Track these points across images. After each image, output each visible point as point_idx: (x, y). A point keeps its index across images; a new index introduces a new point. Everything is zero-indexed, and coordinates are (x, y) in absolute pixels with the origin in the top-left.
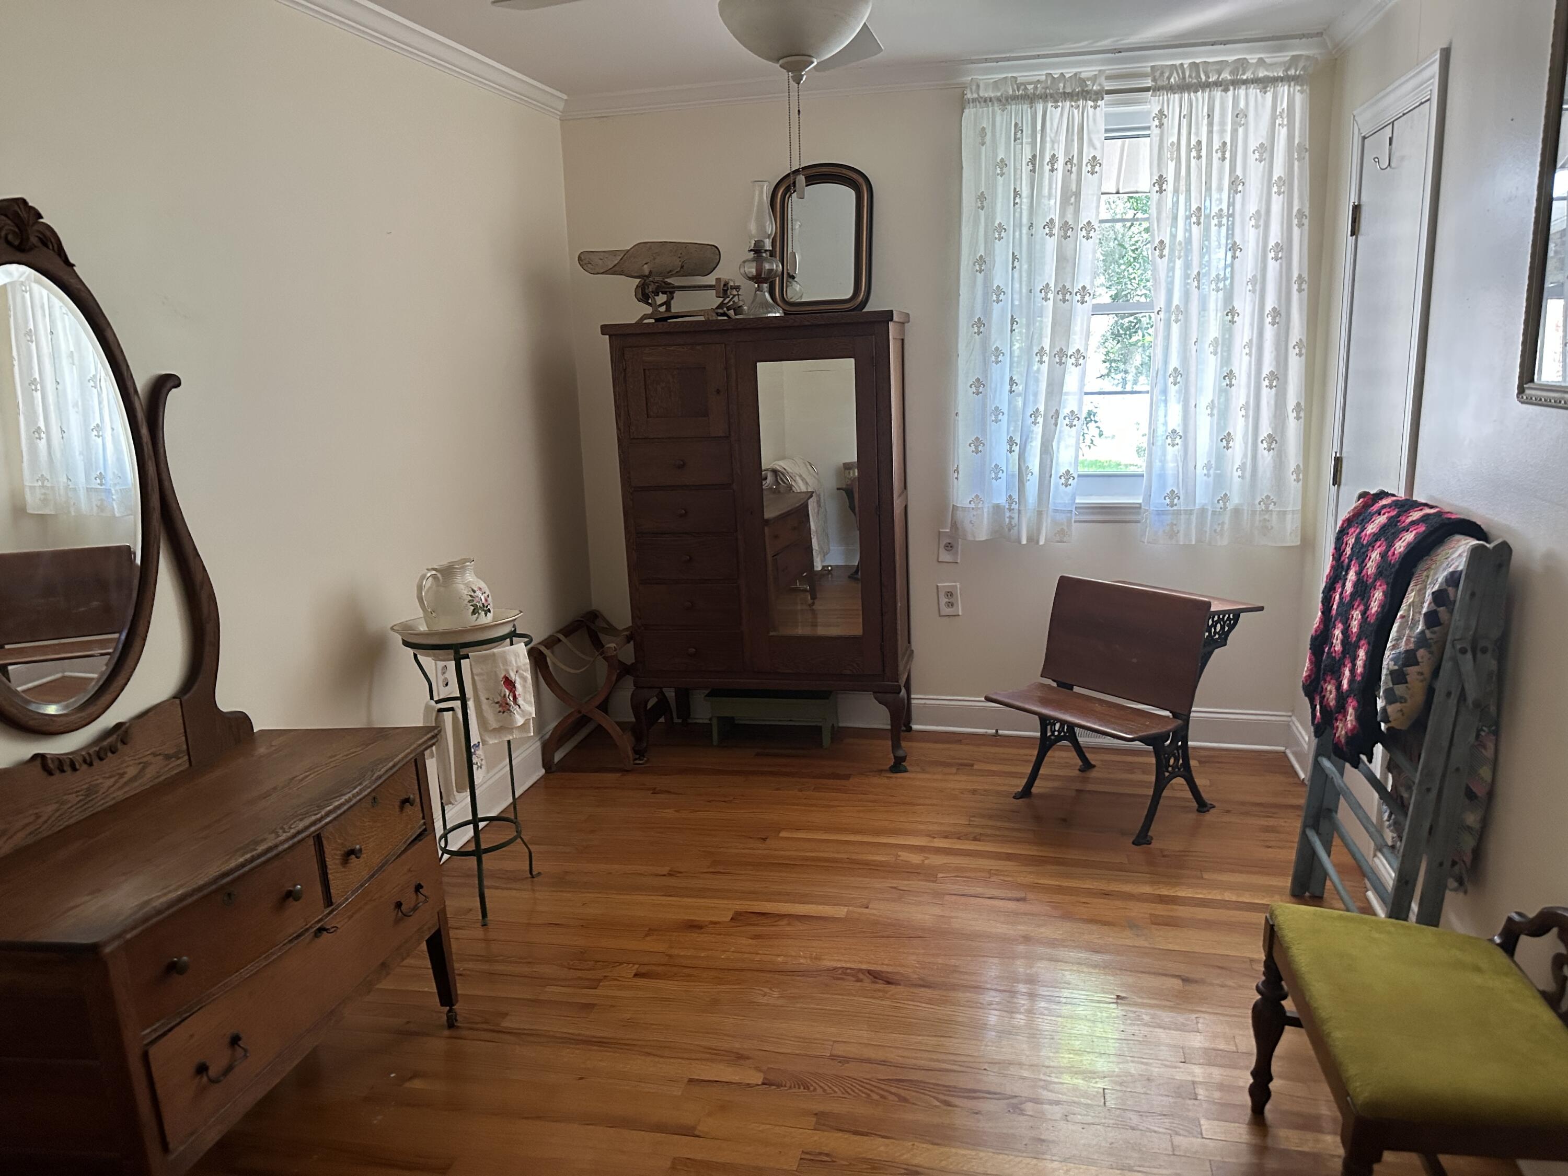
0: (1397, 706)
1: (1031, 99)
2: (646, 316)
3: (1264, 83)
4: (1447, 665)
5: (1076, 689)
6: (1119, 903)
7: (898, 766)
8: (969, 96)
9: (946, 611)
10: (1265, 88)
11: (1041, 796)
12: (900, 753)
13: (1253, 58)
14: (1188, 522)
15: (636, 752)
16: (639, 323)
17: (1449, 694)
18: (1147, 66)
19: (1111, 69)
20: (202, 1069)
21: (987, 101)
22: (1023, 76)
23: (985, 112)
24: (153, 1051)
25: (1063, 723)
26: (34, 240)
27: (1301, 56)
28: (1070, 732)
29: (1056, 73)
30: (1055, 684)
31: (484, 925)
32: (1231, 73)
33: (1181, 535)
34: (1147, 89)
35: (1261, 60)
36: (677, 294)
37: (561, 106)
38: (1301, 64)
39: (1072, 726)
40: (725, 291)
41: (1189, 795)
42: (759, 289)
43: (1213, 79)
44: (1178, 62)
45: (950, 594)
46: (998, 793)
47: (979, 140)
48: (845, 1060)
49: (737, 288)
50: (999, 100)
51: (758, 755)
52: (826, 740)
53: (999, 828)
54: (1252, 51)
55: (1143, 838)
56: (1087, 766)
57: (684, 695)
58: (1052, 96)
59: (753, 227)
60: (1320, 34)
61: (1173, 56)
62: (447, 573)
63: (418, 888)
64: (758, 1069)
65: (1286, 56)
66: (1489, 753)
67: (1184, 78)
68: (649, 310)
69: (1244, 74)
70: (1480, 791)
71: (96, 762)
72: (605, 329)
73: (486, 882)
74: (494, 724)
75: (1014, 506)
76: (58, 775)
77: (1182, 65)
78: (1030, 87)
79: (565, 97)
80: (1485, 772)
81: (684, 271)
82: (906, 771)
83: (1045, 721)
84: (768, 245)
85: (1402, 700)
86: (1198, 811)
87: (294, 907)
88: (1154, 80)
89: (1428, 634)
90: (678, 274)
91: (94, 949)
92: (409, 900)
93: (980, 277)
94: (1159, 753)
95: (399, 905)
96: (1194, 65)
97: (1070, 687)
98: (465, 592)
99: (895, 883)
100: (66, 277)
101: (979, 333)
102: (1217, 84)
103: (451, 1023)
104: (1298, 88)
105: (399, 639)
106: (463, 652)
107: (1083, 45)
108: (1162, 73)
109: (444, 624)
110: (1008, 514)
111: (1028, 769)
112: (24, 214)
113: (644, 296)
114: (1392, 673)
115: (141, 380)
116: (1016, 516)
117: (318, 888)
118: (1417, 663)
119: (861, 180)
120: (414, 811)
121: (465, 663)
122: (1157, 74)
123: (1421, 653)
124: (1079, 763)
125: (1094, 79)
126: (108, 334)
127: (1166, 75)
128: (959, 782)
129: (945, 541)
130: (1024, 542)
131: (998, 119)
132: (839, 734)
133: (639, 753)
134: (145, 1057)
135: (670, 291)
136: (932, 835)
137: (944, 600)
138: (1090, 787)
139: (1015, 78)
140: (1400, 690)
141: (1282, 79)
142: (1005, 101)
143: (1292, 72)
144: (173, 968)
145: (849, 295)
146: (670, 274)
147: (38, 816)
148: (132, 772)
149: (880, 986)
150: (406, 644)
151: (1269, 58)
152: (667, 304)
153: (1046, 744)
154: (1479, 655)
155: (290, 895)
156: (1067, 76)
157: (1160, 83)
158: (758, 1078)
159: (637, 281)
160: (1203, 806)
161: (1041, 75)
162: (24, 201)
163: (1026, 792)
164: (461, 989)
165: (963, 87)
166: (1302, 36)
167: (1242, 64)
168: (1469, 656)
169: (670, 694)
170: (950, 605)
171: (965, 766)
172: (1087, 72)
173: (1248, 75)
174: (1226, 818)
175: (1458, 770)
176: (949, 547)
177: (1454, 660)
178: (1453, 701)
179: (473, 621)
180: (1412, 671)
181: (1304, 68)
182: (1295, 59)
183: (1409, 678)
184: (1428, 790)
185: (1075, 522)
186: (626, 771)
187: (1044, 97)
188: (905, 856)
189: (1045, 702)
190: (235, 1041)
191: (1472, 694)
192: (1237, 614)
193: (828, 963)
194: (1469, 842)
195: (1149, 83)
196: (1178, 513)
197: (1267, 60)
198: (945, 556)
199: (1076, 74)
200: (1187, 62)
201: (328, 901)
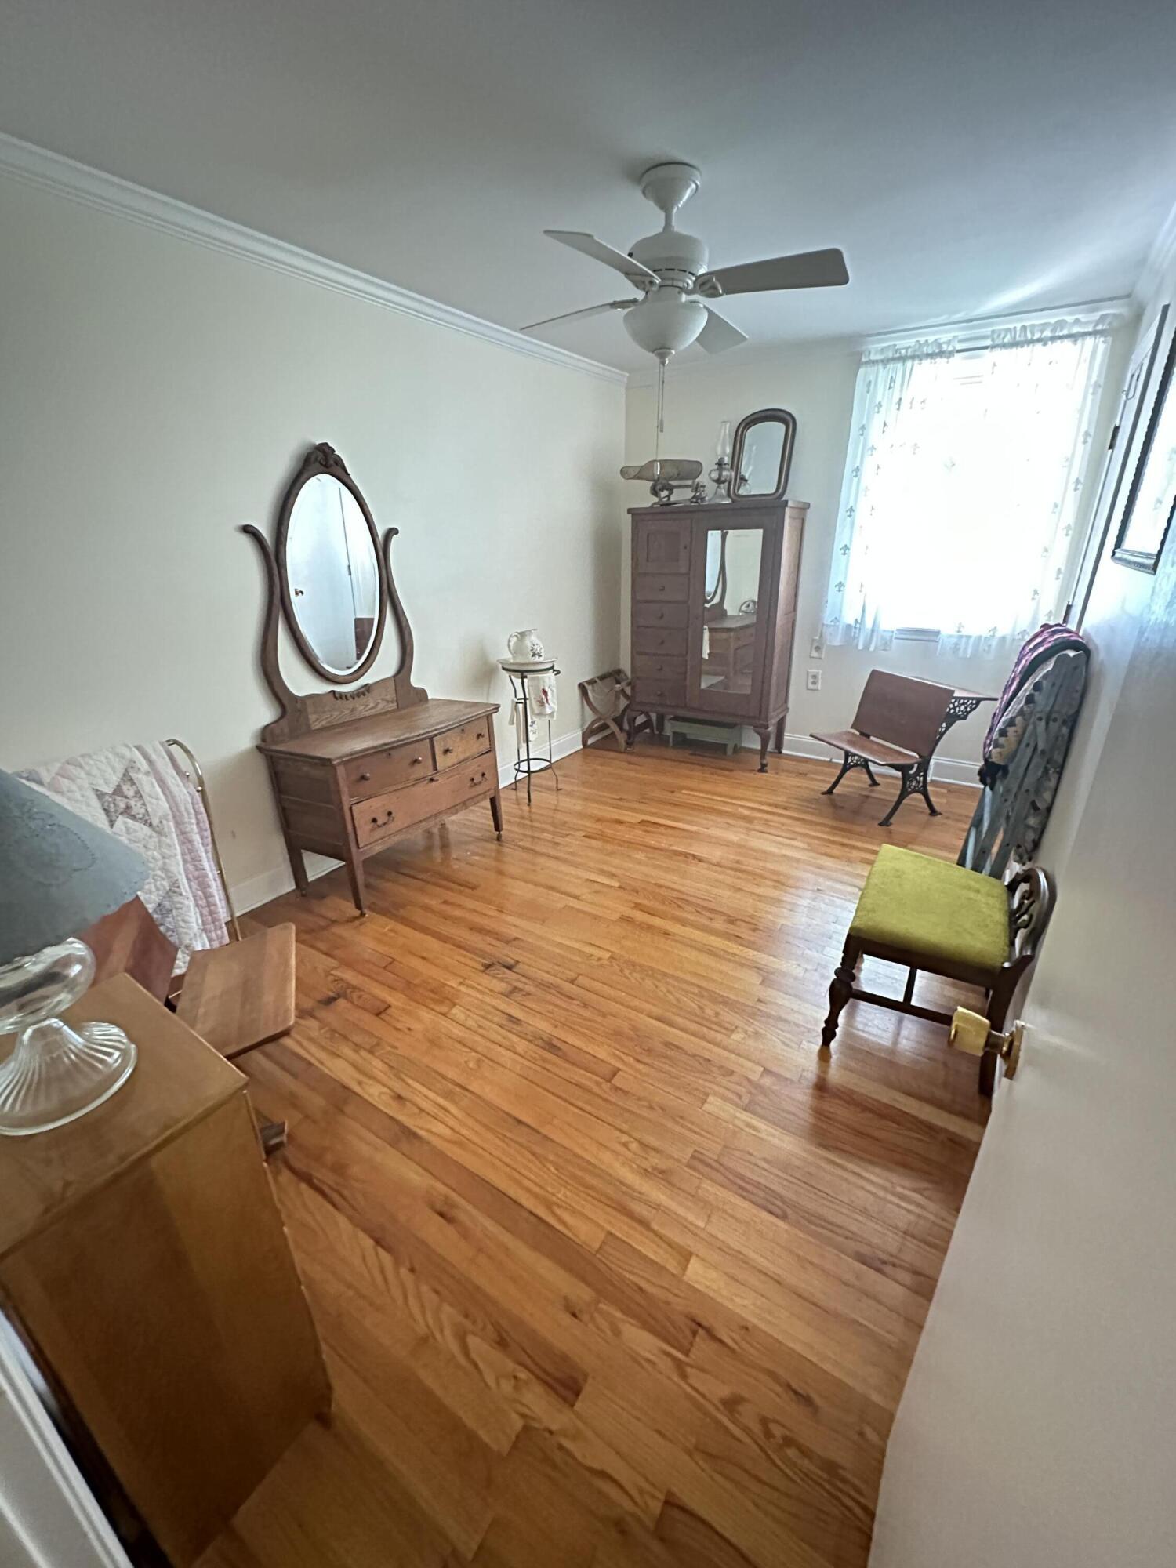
0: (998, 750)
1: (903, 359)
2: (655, 504)
3: (1074, 337)
4: (1030, 727)
5: (872, 738)
6: (847, 849)
7: (763, 769)
8: (864, 359)
9: (811, 686)
10: (1076, 341)
11: (838, 795)
12: (765, 762)
13: (1070, 319)
14: (967, 643)
15: (628, 744)
16: (651, 507)
17: (1028, 745)
18: (988, 331)
19: (962, 335)
20: (374, 820)
21: (875, 362)
22: (900, 344)
23: (871, 369)
24: (354, 807)
25: (860, 757)
26: (332, 462)
27: (1106, 315)
28: (865, 764)
29: (922, 340)
30: (858, 733)
31: (529, 805)
32: (1052, 331)
33: (961, 651)
34: (986, 348)
35: (1077, 321)
36: (675, 490)
37: (625, 380)
38: (1108, 320)
39: (866, 761)
40: (697, 488)
41: (925, 805)
42: (718, 487)
43: (1037, 336)
44: (1011, 326)
45: (815, 677)
46: (813, 790)
47: (866, 389)
48: (661, 886)
49: (704, 486)
50: (882, 361)
51: (692, 754)
52: (730, 751)
53: (803, 806)
54: (1070, 314)
55: (885, 823)
56: (874, 783)
57: (661, 718)
58: (918, 356)
59: (719, 450)
60: (1129, 296)
61: (1011, 322)
62: (522, 635)
63: (483, 775)
64: (619, 881)
65: (1096, 316)
66: (1053, 783)
67: (1015, 337)
68: (656, 500)
69: (1061, 330)
70: (1041, 805)
71: (356, 698)
72: (629, 511)
73: (531, 788)
74: (537, 711)
75: (858, 626)
76: (339, 701)
77: (1015, 328)
78: (903, 352)
79: (628, 375)
80: (1047, 796)
81: (679, 477)
82: (766, 772)
83: (847, 754)
84: (726, 460)
85: (1001, 746)
86: (931, 815)
87: (417, 767)
88: (993, 340)
89: (1025, 708)
90: (676, 479)
91: (329, 760)
92: (477, 779)
93: (855, 479)
94: (905, 778)
95: (472, 779)
96: (1024, 328)
97: (868, 737)
98: (529, 645)
99: (728, 821)
100: (347, 480)
101: (850, 516)
102: (1039, 340)
103: (499, 839)
104: (1102, 339)
105: (500, 666)
106: (525, 674)
107: (942, 319)
108: (999, 335)
109: (520, 660)
110: (854, 630)
111: (833, 780)
112: (327, 450)
113: (655, 492)
114: (1000, 730)
115: (381, 532)
116: (857, 631)
117: (430, 762)
118: (1014, 725)
119: (789, 418)
120: (485, 740)
121: (525, 680)
122: (995, 336)
123: (1019, 720)
124: (870, 782)
125: (949, 343)
126: (365, 508)
127: (1002, 336)
128: (792, 781)
129: (816, 644)
130: (860, 647)
131: (880, 375)
132: (737, 749)
133: (629, 744)
134: (351, 809)
135: (671, 489)
136: (762, 803)
137: (811, 680)
138: (873, 795)
139: (895, 345)
140: (1002, 740)
141: (1090, 334)
142: (885, 362)
143: (1099, 327)
144: (363, 778)
145: (772, 491)
146: (671, 478)
147: (332, 716)
148: (372, 705)
149: (696, 861)
150: (504, 669)
151: (1082, 317)
152: (668, 496)
153: (846, 768)
154: (1051, 723)
155: (416, 761)
156: (930, 342)
157: (997, 342)
158: (617, 884)
159: (652, 483)
160: (933, 812)
161: (912, 342)
162: (326, 444)
163: (830, 792)
164: (505, 826)
165: (861, 354)
166: (1111, 299)
167: (1061, 324)
168: (1043, 723)
169: (654, 716)
170: (814, 683)
171: (802, 775)
172: (944, 338)
173: (1065, 332)
174: (945, 821)
175: (1027, 791)
176: (818, 648)
177: (1034, 724)
178: (1029, 750)
179: (532, 659)
180: (1011, 730)
181: (1110, 324)
182: (1103, 318)
183: (1009, 734)
184: (1006, 800)
185: (896, 638)
186: (621, 752)
187: (913, 357)
188: (741, 810)
189: (851, 743)
190: (390, 814)
191: (1041, 746)
192: (978, 701)
193: (675, 848)
194: (1031, 836)
195: (988, 342)
196: (961, 637)
197: (1083, 320)
198: (815, 654)
199: (936, 340)
200: (1019, 326)
201: (435, 768)
